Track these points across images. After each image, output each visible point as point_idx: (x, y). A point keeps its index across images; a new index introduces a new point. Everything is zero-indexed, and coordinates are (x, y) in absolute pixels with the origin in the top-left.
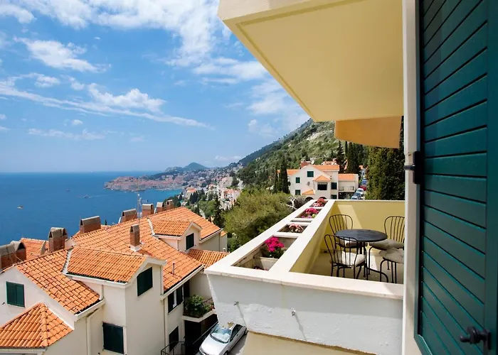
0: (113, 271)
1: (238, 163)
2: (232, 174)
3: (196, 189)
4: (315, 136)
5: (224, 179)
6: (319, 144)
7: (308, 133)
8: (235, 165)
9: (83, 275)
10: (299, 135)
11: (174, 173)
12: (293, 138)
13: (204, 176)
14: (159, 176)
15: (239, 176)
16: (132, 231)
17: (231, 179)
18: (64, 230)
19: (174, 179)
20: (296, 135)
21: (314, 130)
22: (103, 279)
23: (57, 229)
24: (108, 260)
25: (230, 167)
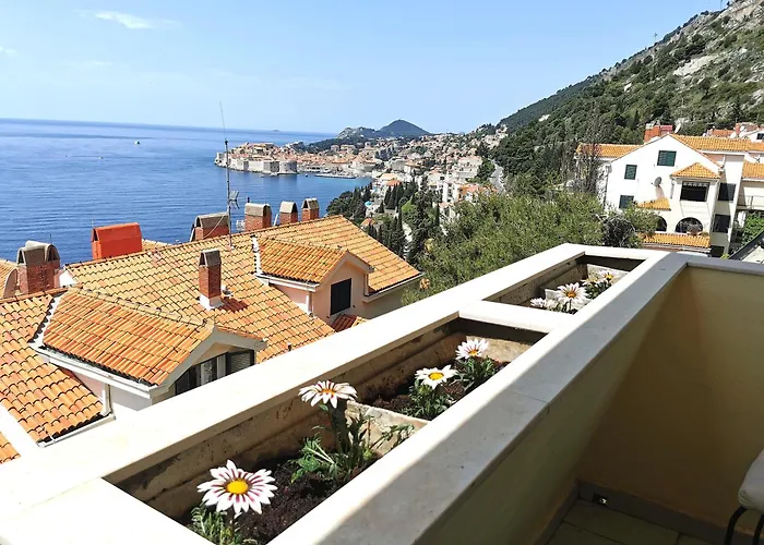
0: (132, 355)
1: (498, 126)
2: (482, 151)
3: (400, 178)
4: (696, 64)
5: (464, 160)
6: (705, 85)
7: (679, 57)
8: (490, 130)
9: (71, 356)
10: (655, 61)
11: (357, 140)
12: (638, 67)
13: (421, 150)
14: (325, 146)
15: (496, 156)
16: (202, 262)
17: (477, 161)
18: (52, 248)
19: (356, 153)
20: (649, 59)
21: (697, 49)
22: (108, 370)
23: (37, 244)
24: (129, 326)
25: (478, 135)
